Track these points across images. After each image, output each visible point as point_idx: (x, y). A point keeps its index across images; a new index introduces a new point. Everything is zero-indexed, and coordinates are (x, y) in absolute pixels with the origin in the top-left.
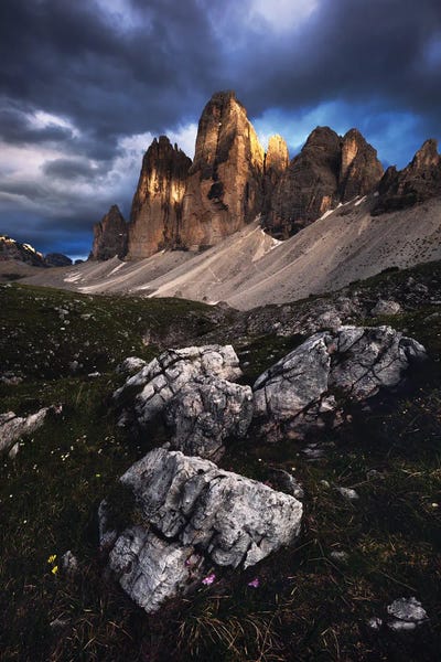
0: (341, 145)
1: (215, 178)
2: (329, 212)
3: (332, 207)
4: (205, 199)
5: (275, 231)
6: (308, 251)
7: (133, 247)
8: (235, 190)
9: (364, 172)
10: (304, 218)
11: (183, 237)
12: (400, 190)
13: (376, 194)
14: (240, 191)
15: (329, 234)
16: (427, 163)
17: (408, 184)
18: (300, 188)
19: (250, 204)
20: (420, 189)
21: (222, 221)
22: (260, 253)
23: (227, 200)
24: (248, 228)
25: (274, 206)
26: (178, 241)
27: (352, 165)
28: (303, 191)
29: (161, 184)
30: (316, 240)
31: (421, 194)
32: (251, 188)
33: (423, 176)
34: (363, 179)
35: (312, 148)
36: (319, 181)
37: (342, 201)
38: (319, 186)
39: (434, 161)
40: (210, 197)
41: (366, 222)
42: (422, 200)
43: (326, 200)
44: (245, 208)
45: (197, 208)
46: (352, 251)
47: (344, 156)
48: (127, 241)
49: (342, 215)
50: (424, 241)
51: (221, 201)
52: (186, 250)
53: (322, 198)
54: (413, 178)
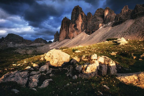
0: (104, 11)
1: (75, 23)
2: (101, 27)
3: (102, 26)
4: (73, 28)
5: (88, 33)
6: (94, 37)
7: (60, 39)
8: (79, 25)
9: (111, 16)
10: (95, 29)
11: (69, 36)
12: (119, 19)
13: (114, 21)
14: (80, 25)
15: (100, 32)
16: (125, 11)
17: (120, 18)
18: (94, 23)
19: (83, 28)
20: (123, 18)
21: (77, 32)
22: (84, 38)
23: (78, 27)
24: (82, 33)
25: (88, 27)
26: (68, 37)
27: (107, 15)
28: (95, 23)
29: (65, 26)
30: (97, 34)
31: (124, 20)
32: (83, 24)
33: (124, 15)
34: (110, 18)
35: (97, 14)
36: (98, 20)
37: (105, 24)
38: (98, 22)
39: (127, 11)
40: (74, 27)
41: (110, 29)
42: (124, 21)
43: (100, 25)
44: (82, 29)
45: (71, 30)
46: (104, 37)
47: (105, 14)
48: (59, 38)
49: (104, 27)
50: (124, 32)
51: (76, 28)
52: (70, 39)
53: (99, 24)
54: (122, 16)
